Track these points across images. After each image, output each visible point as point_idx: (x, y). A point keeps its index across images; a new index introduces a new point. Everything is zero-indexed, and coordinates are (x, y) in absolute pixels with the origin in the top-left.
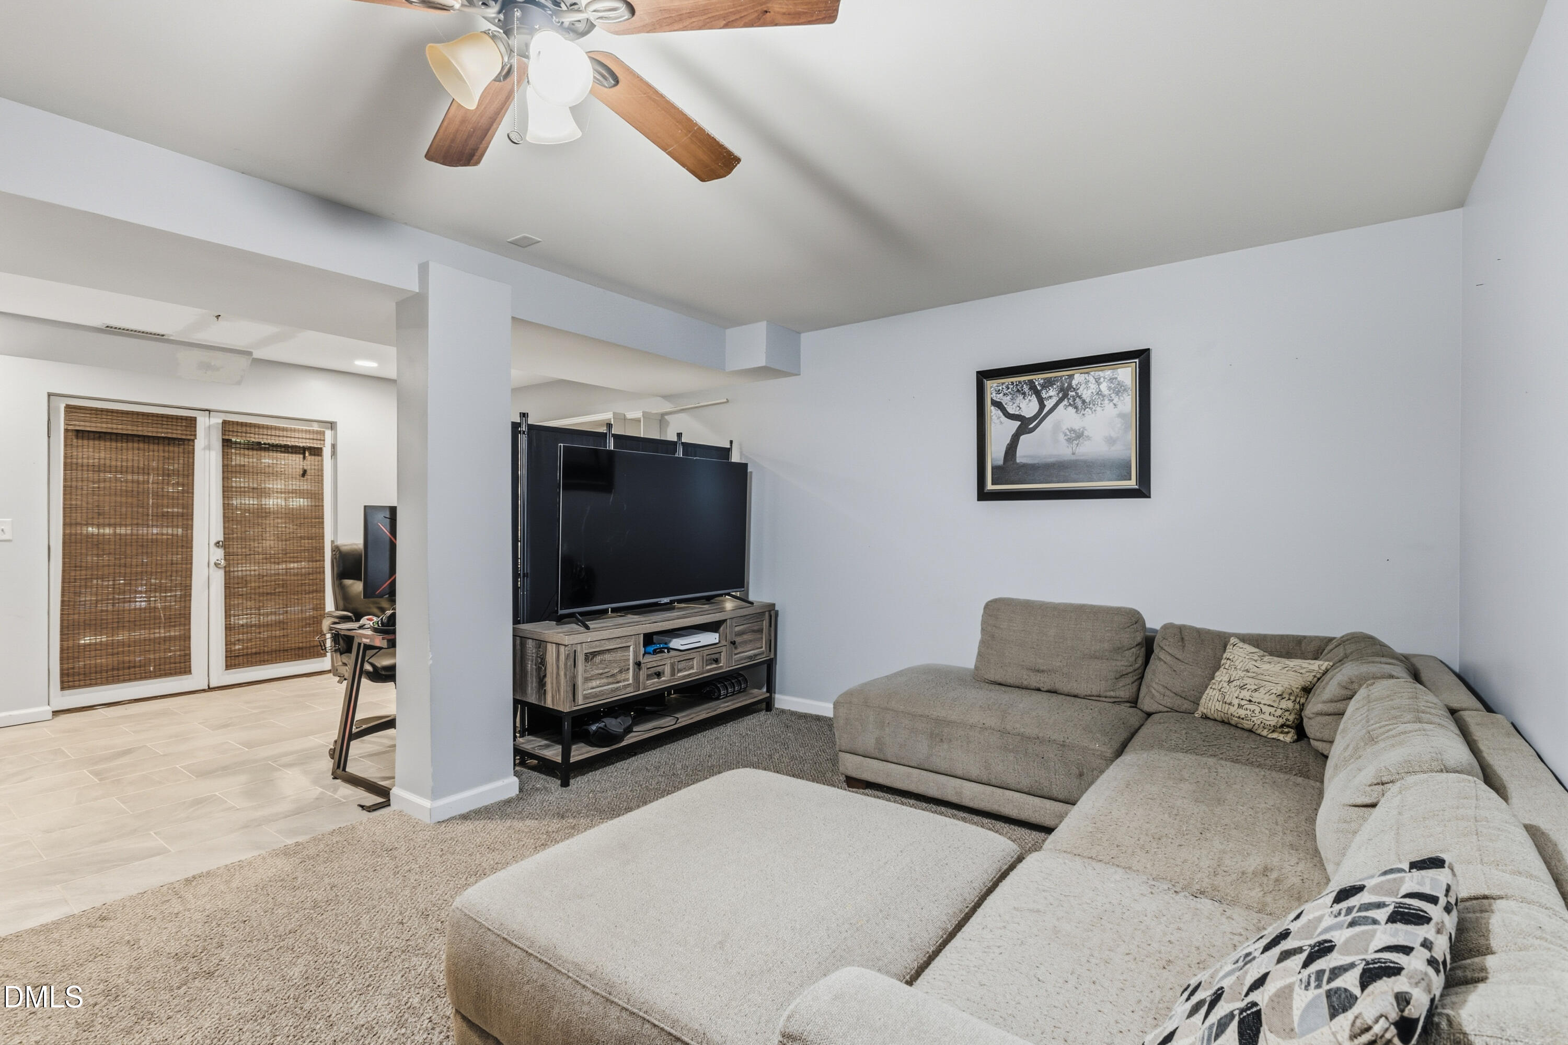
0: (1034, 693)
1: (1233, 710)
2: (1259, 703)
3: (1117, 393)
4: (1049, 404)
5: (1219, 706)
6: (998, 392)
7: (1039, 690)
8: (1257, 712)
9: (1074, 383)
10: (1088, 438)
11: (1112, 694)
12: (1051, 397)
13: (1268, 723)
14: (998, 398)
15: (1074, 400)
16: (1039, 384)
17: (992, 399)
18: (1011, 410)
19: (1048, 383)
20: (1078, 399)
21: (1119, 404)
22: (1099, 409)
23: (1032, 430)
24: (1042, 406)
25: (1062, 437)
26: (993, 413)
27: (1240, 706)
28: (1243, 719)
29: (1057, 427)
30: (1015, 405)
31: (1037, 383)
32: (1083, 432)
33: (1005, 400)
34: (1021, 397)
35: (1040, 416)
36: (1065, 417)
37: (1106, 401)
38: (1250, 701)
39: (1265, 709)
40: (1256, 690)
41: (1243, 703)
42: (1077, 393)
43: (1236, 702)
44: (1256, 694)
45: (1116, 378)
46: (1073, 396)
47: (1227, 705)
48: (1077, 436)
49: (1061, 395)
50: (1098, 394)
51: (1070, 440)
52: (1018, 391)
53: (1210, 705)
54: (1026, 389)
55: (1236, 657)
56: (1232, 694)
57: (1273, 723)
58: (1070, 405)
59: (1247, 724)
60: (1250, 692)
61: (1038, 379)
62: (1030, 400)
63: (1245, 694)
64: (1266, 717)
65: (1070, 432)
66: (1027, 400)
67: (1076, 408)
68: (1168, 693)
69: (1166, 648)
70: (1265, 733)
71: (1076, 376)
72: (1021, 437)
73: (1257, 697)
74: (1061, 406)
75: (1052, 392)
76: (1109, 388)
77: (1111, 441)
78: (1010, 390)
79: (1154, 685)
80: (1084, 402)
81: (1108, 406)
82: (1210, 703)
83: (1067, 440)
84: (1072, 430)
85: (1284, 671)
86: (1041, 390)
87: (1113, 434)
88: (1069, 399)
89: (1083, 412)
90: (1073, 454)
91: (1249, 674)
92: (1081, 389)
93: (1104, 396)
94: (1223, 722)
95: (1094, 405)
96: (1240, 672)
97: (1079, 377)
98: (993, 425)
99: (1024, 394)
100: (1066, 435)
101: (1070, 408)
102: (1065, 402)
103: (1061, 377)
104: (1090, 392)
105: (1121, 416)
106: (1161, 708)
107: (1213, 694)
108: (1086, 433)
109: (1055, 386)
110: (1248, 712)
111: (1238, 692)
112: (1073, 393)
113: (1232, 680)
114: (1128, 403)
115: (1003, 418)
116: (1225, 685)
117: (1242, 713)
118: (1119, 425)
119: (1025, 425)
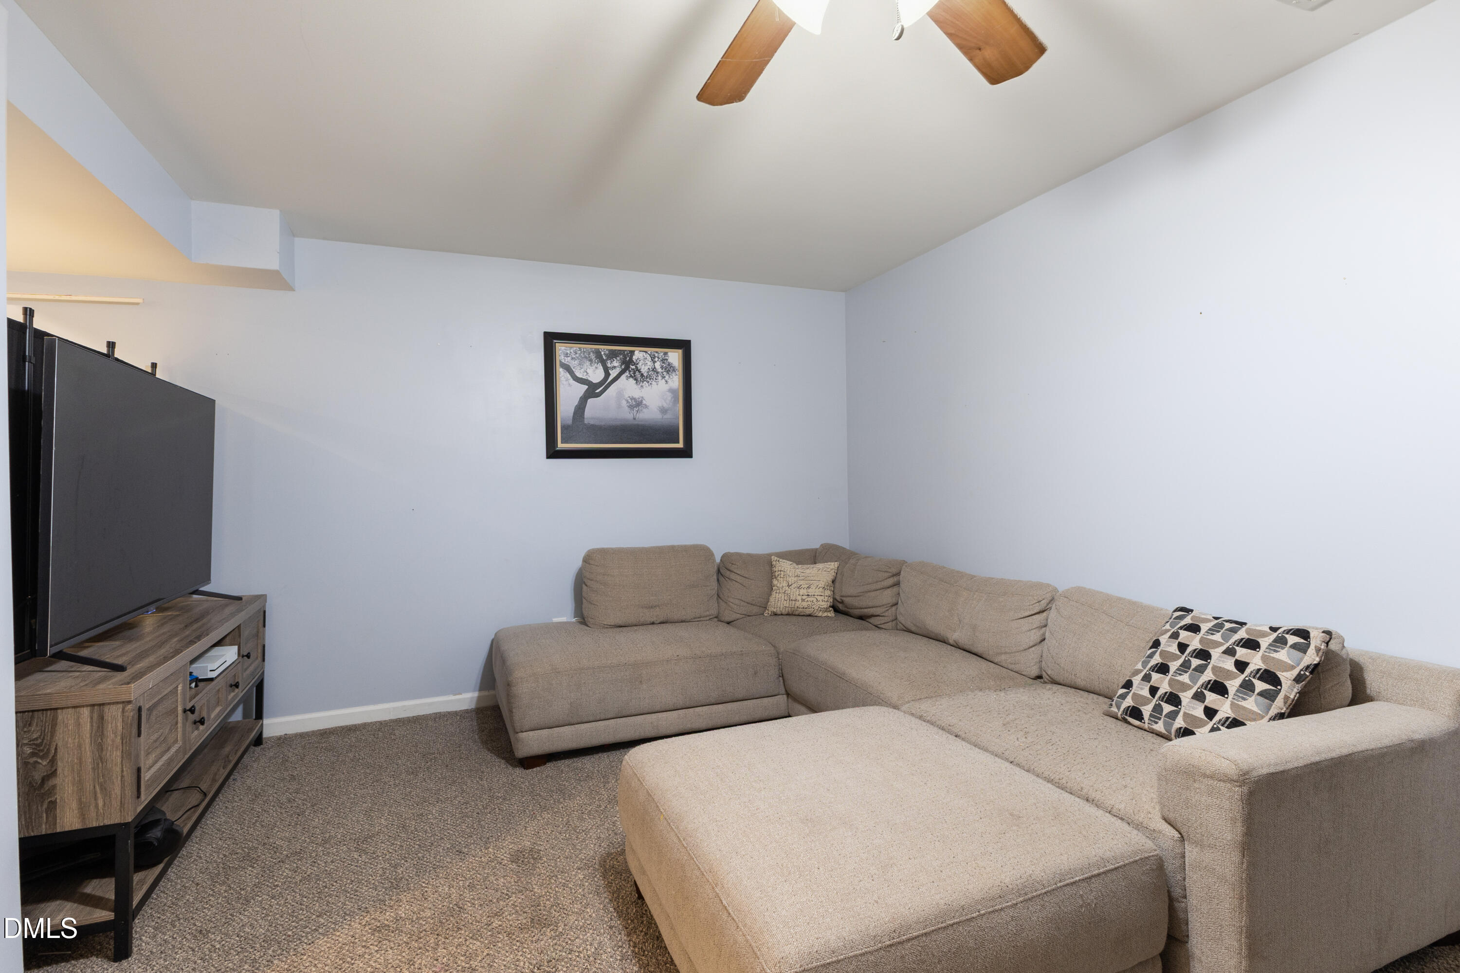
0: (650, 626)
1: (798, 604)
2: (814, 595)
3: (668, 372)
4: (613, 374)
5: (786, 604)
6: (567, 355)
7: (653, 623)
8: (815, 601)
9: (635, 358)
10: (646, 407)
11: (708, 613)
12: (615, 367)
13: (823, 607)
14: (567, 361)
15: (634, 373)
16: (604, 354)
17: (560, 361)
18: (579, 374)
19: (613, 355)
20: (637, 373)
21: (669, 381)
22: (654, 383)
23: (598, 395)
24: (607, 375)
25: (624, 403)
26: (561, 375)
27: (803, 600)
28: (806, 608)
29: (620, 394)
30: (583, 370)
31: (602, 353)
32: (642, 401)
33: (573, 364)
34: (588, 363)
35: (606, 383)
36: (626, 386)
37: (660, 378)
38: (808, 595)
39: (819, 598)
40: (809, 587)
41: (804, 597)
42: (636, 367)
43: (799, 598)
44: (810, 590)
45: (667, 360)
46: (633, 369)
47: (794, 602)
48: (637, 404)
49: (623, 367)
50: (653, 370)
51: (631, 407)
52: (586, 357)
53: (779, 605)
54: (593, 356)
55: (786, 569)
56: (794, 593)
57: (825, 606)
58: (631, 376)
59: (808, 612)
60: (805, 590)
61: (604, 349)
62: (596, 368)
63: (802, 592)
64: (821, 603)
65: (631, 399)
66: (594, 367)
67: (636, 380)
68: (743, 603)
69: (735, 571)
70: (820, 614)
71: (636, 353)
72: (589, 400)
73: (811, 591)
74: (623, 377)
75: (616, 363)
76: (662, 367)
77: (663, 411)
78: (578, 355)
79: (732, 600)
80: (642, 375)
81: (662, 382)
82: (779, 603)
83: (629, 407)
84: (633, 399)
85: (820, 572)
86: (607, 360)
87: (665, 405)
88: (630, 371)
89: (641, 384)
90: (634, 419)
91: (800, 578)
92: (640, 364)
93: (658, 373)
94: (788, 614)
95: (651, 379)
96: (793, 578)
97: (639, 354)
98: (562, 386)
99: (591, 360)
100: (628, 402)
101: (631, 379)
102: (627, 374)
103: (624, 351)
104: (646, 368)
105: (671, 391)
106: (738, 616)
107: (780, 597)
108: (644, 402)
109: (618, 358)
110: (810, 603)
111: (798, 592)
112: (633, 367)
113: (790, 584)
114: (676, 381)
115: (572, 381)
116: (787, 588)
117: (805, 604)
118: (670, 398)
119: (593, 390)
